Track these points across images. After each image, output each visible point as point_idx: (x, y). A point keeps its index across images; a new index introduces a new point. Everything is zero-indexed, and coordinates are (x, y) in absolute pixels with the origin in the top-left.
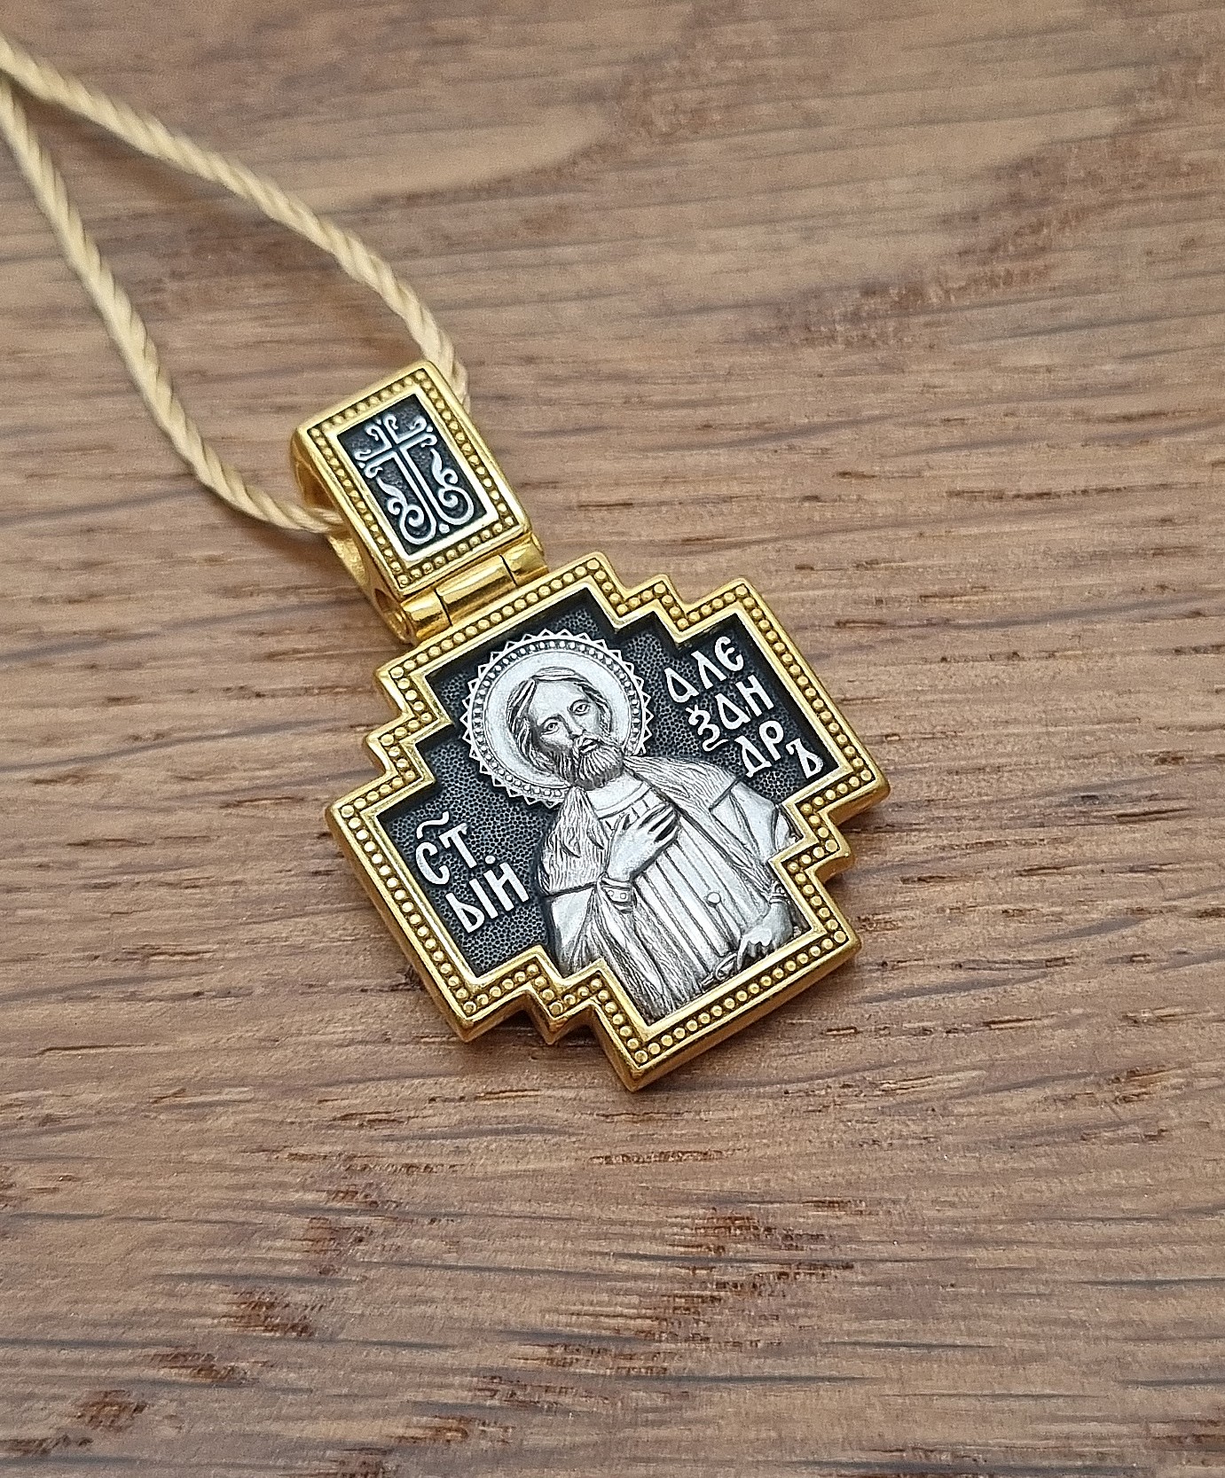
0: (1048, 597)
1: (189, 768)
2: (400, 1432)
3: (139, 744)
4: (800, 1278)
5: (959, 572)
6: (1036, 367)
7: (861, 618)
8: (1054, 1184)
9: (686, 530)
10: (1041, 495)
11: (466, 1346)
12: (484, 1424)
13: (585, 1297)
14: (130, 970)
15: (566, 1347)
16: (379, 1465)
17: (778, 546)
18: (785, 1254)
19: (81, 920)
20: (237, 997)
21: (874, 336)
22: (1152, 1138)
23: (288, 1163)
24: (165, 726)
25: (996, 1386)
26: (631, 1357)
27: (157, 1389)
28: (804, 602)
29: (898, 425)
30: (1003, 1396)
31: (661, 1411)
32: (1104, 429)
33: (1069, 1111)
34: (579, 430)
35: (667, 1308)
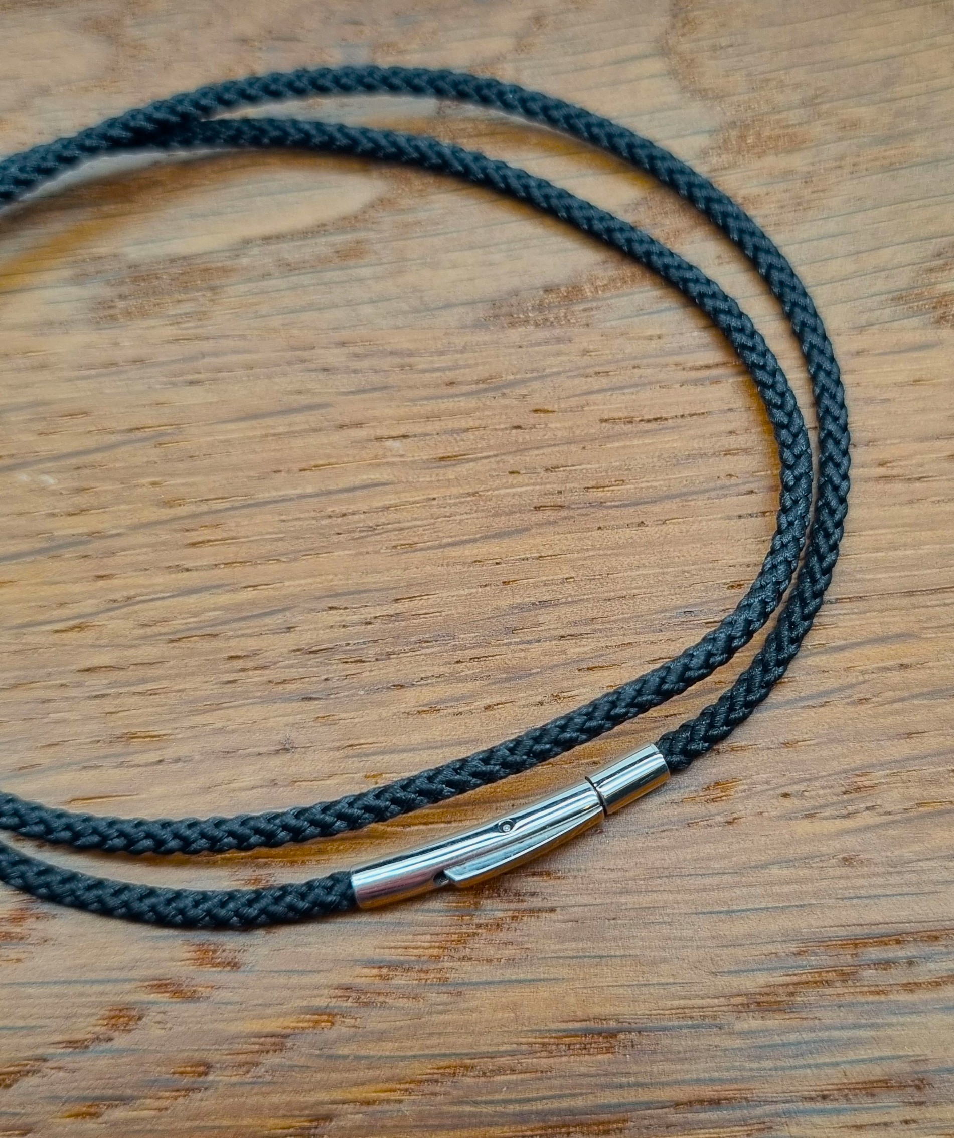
0: (661, 486)
1: (148, 619)
2: (294, 1024)
3: (116, 605)
4: (525, 919)
5: (607, 472)
6: (652, 336)
7: (549, 504)
8: (672, 854)
9: (441, 453)
10: (656, 419)
11: (329, 971)
12: (343, 1017)
13: (399, 938)
14: (118, 748)
15: (389, 967)
16: (282, 1044)
17: (498, 459)
18: (513, 906)
19: (88, 719)
20: (185, 762)
21: (552, 320)
22: (729, 823)
24: (132, 593)
25: (641, 978)
26: (427, 972)
27: (150, 1006)
28: (514, 495)
29: (568, 377)
30: (645, 985)
31: (446, 1004)
32: (694, 374)
33: (680, 810)
34: (375, 389)
35: (448, 941)
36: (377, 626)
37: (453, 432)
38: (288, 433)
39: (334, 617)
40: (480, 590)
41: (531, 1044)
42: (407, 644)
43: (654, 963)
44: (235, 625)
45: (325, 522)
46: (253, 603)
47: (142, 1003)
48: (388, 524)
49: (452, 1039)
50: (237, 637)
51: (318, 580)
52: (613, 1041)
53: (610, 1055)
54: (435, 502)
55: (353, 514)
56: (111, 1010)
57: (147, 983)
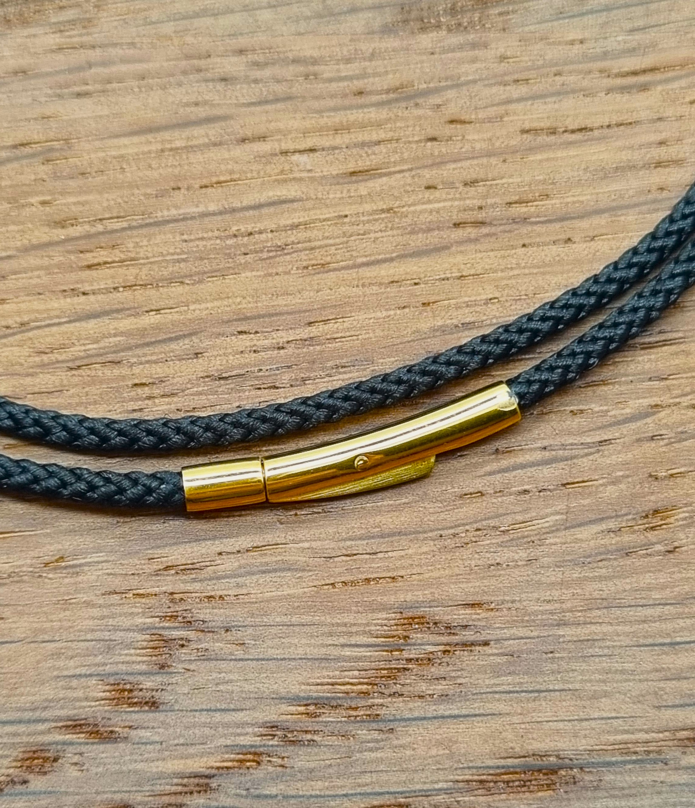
0: (588, 200)
1: (44, 346)
2: (218, 764)
3: (8, 331)
4: (458, 653)
5: (530, 186)
6: (574, 40)
7: (469, 220)
8: (610, 584)
9: (351, 166)
10: (581, 130)
11: (253, 708)
12: (269, 756)
13: (325, 673)
15: (316, 705)
16: (207, 785)
17: (413, 173)
18: (445, 639)
21: (466, 24)
22: (669, 552)
23: (133, 601)
24: (26, 319)
25: (581, 714)
26: (356, 709)
27: (65, 747)
28: (431, 212)
29: (485, 86)
30: (586, 720)
31: (377, 741)
32: (619, 81)
33: (618, 539)
34: (277, 100)
35: (377, 677)
36: (290, 350)
37: (363, 144)
38: (186, 147)
39: (245, 341)
40: (398, 312)
41: (468, 781)
42: (323, 369)
43: (595, 696)
44: (139, 352)
45: (229, 242)
46: (157, 328)
47: (57, 743)
48: (298, 243)
49: (384, 777)
50: (141, 363)
51: (226, 303)
52: (553, 777)
53: (551, 792)
54: (346, 220)
55: (260, 232)
56: (24, 752)
57: (61, 724)
